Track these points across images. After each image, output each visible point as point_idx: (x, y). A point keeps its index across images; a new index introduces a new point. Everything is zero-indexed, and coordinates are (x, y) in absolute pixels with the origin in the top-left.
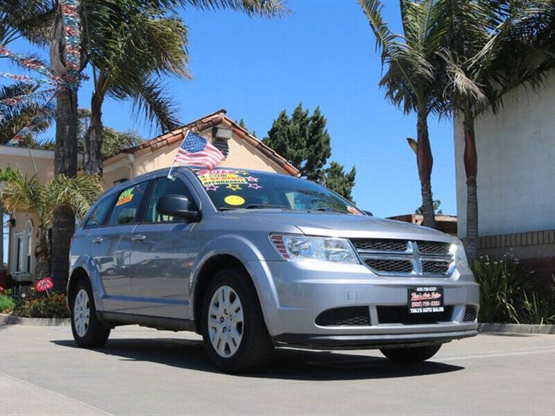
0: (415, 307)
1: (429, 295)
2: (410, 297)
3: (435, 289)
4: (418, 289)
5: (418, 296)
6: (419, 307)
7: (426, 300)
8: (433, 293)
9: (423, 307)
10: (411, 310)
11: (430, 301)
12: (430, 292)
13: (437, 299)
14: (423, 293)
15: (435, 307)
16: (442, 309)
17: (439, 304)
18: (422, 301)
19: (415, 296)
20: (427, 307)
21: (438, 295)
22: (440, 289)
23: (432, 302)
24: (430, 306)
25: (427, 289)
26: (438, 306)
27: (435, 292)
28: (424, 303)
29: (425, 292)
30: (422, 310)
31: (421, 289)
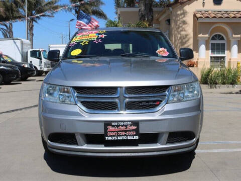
0: (111, 136)
1: (124, 127)
2: (106, 129)
3: (130, 123)
4: (113, 124)
5: (113, 128)
6: (114, 136)
7: (122, 131)
8: (128, 126)
9: (118, 136)
10: (106, 137)
11: (126, 131)
12: (126, 126)
13: (133, 130)
14: (118, 126)
15: (130, 135)
16: (137, 137)
18: (117, 132)
19: (110, 128)
20: (122, 135)
21: (135, 128)
22: (136, 123)
23: (128, 132)
24: (125, 135)
25: (122, 124)
26: (133, 135)
27: (131, 125)
28: (119, 133)
29: (120, 125)
30: (117, 138)
31: (116, 124)
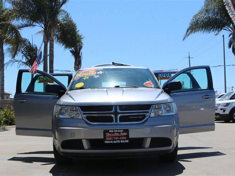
0: (108, 140)
1: (118, 134)
2: (105, 135)
3: (122, 131)
4: (110, 131)
5: (110, 135)
6: (111, 140)
7: (117, 137)
8: (121, 133)
9: (113, 140)
10: (105, 141)
11: (119, 137)
13: (124, 136)
14: (113, 133)
15: (122, 140)
16: (128, 141)
17: (126, 138)
18: (113, 137)
19: (108, 134)
20: (117, 140)
21: (126, 134)
23: (120, 138)
25: (116, 131)
26: (125, 140)
28: (114, 138)
29: (115, 132)
30: (113, 142)
31: (112, 131)
